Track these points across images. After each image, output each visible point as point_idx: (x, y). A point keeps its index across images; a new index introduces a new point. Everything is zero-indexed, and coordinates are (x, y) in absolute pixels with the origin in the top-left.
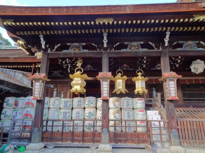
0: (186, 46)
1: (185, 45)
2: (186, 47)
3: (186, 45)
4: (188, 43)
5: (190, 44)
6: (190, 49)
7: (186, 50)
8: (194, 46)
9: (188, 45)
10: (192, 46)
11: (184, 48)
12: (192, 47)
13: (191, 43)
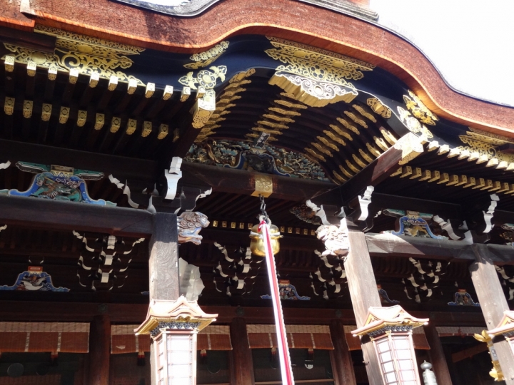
0: (45, 185)
1: (38, 180)
2: (42, 190)
3: (46, 181)
4: (56, 173)
5: (63, 178)
6: (59, 200)
7: (42, 198)
8: (79, 188)
9: (51, 182)
10: (68, 187)
11: (32, 191)
12: (68, 191)
13: (68, 175)
